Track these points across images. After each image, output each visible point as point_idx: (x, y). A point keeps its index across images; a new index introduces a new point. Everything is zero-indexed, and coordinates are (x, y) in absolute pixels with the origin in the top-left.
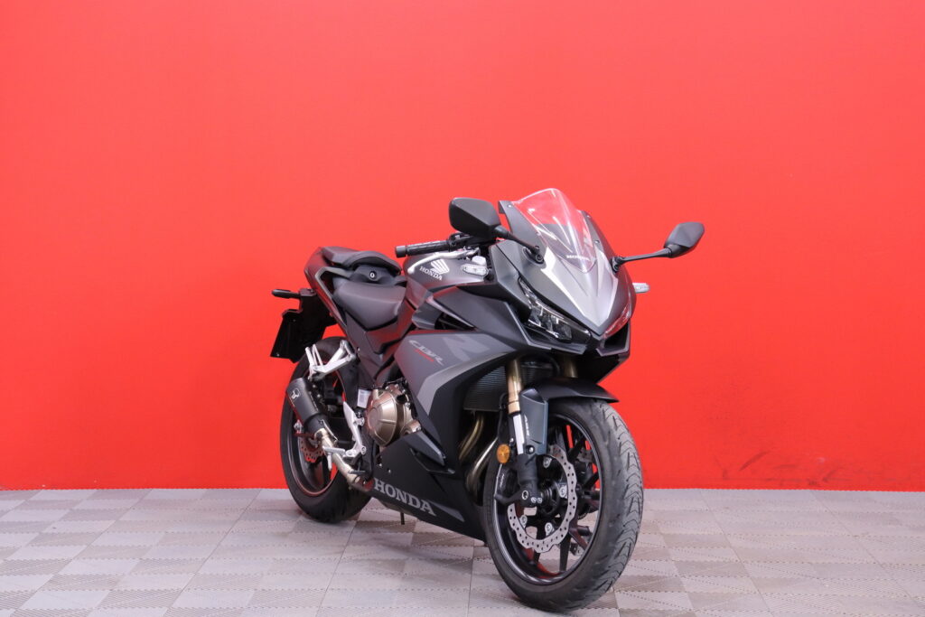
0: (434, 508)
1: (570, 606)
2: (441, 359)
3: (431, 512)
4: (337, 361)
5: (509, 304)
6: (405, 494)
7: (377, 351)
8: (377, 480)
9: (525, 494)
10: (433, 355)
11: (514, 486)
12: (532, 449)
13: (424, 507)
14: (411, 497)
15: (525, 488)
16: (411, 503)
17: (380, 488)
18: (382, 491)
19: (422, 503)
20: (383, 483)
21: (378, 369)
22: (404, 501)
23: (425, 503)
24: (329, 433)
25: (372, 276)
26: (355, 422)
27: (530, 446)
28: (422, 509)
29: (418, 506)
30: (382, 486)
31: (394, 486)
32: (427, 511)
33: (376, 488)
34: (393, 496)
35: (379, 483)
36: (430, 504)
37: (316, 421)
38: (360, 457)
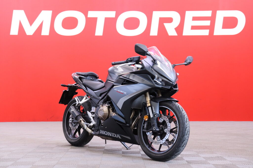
0: (121, 136)
1: (167, 160)
2: (126, 93)
3: (120, 138)
4: (84, 100)
5: (149, 75)
6: (111, 133)
7: (99, 96)
8: (101, 131)
9: (154, 128)
10: (123, 92)
11: (150, 126)
12: (156, 116)
13: (117, 136)
14: (113, 134)
15: (154, 126)
16: (113, 136)
17: (102, 133)
18: (103, 133)
19: (117, 135)
20: (103, 131)
21: (99, 100)
22: (111, 135)
23: (118, 135)
24: (83, 120)
25: (91, 78)
26: (92, 116)
27: (155, 115)
28: (117, 137)
29: (115, 136)
30: (103, 132)
31: (107, 132)
32: (119, 137)
33: (101, 133)
34: (107, 134)
35: (102, 131)
36: (120, 136)
37: (79, 117)
38: (94, 125)
